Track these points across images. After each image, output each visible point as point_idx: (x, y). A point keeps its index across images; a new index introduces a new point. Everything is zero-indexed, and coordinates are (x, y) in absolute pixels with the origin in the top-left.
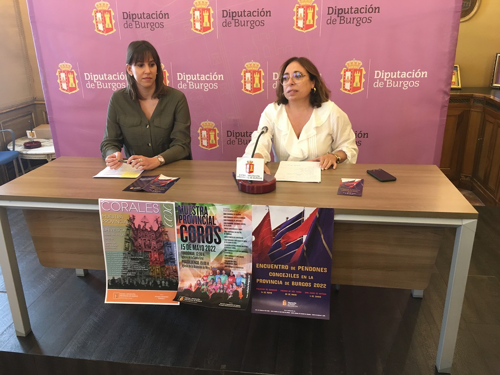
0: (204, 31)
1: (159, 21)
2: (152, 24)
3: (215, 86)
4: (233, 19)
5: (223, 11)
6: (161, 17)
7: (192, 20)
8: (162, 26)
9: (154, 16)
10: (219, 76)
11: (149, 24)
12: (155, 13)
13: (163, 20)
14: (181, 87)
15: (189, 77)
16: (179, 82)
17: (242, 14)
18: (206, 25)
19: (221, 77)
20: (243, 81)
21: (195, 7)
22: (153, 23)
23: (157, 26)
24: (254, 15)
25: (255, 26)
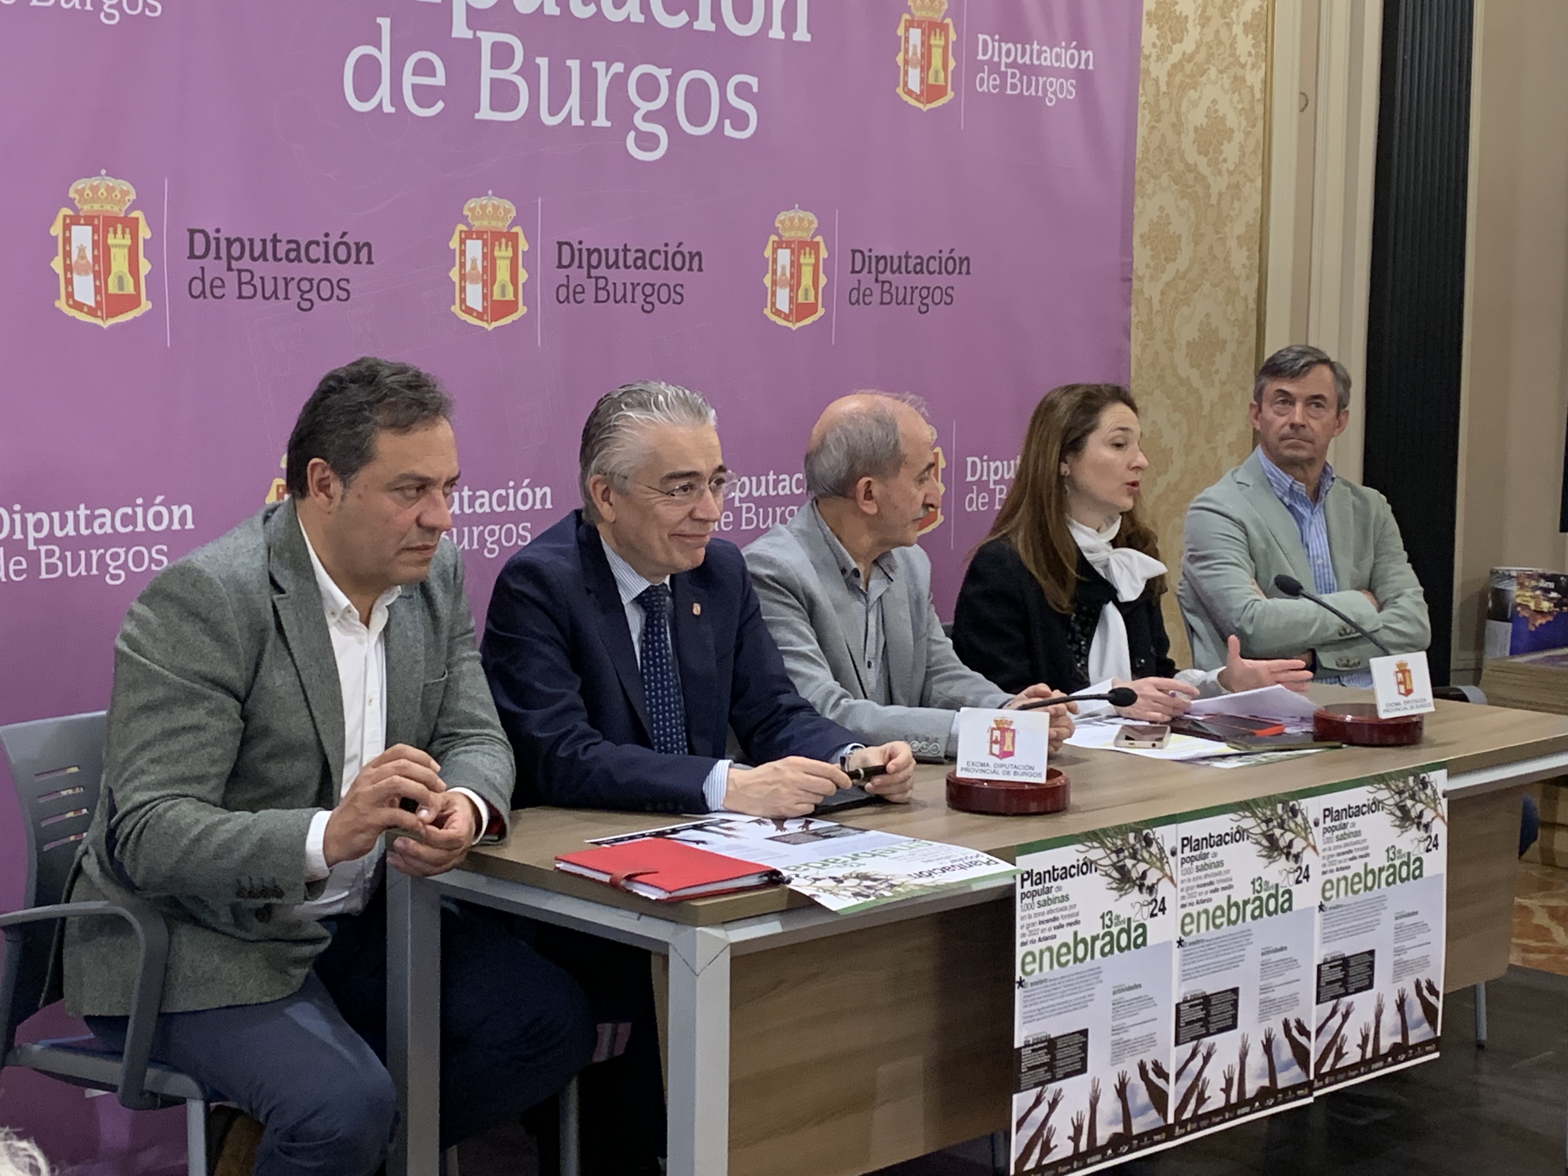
1: (334, 271)
2: (305, 286)
5: (560, 244)
6: (342, 256)
7: (454, 274)
8: (343, 295)
9: (316, 252)
11: (293, 286)
12: (322, 239)
13: (348, 270)
21: (468, 224)
22: (311, 281)
23: (326, 294)
24: (655, 264)
25: (656, 302)
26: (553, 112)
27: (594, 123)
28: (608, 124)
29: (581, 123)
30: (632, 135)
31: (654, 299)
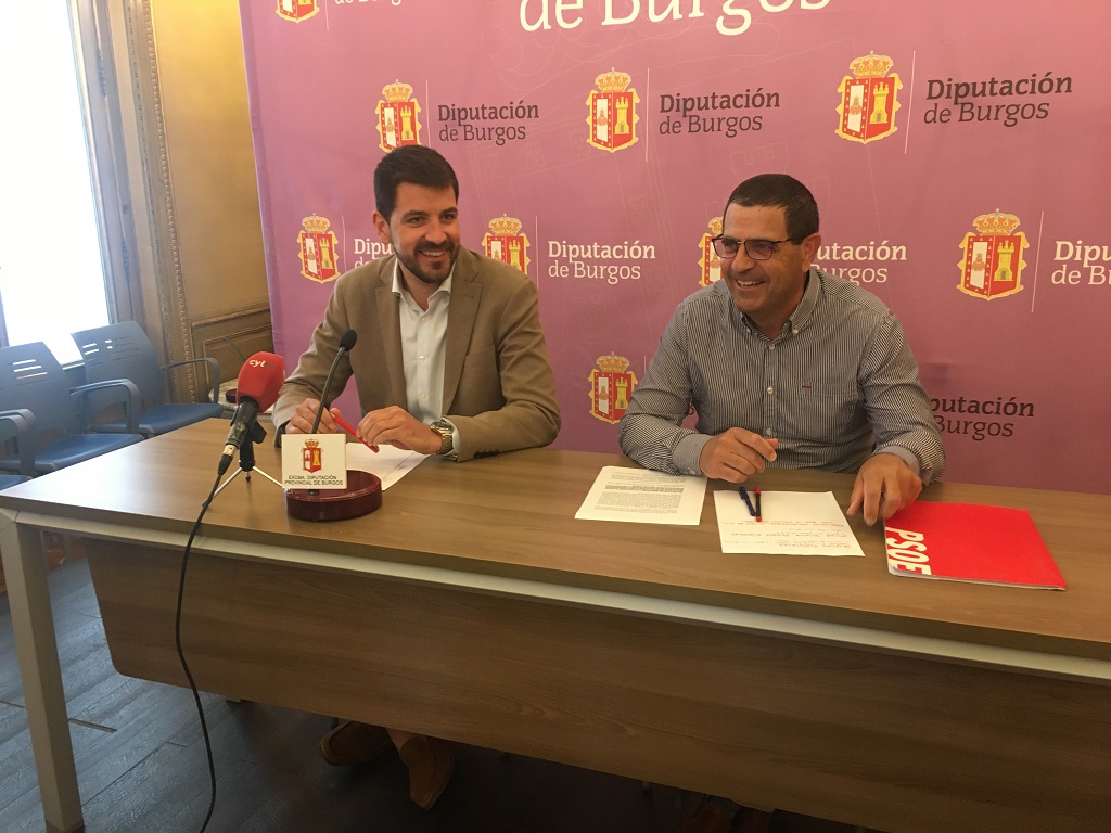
0: (616, 145)
1: (516, 123)
2: (500, 132)
3: (635, 273)
4: (685, 116)
5: (663, 97)
6: (521, 114)
7: (589, 121)
8: (521, 136)
9: (506, 113)
11: (493, 132)
12: (508, 105)
13: (524, 122)
14: (556, 273)
15: (574, 252)
16: (552, 261)
17: (709, 102)
18: (622, 130)
19: (649, 251)
20: (701, 263)
21: (598, 90)
22: (503, 129)
23: (511, 135)
24: (738, 104)
25: (738, 130)
26: (658, 12)
27: (690, 16)
28: (702, 14)
29: (681, 17)
30: (721, 19)
31: (737, 128)
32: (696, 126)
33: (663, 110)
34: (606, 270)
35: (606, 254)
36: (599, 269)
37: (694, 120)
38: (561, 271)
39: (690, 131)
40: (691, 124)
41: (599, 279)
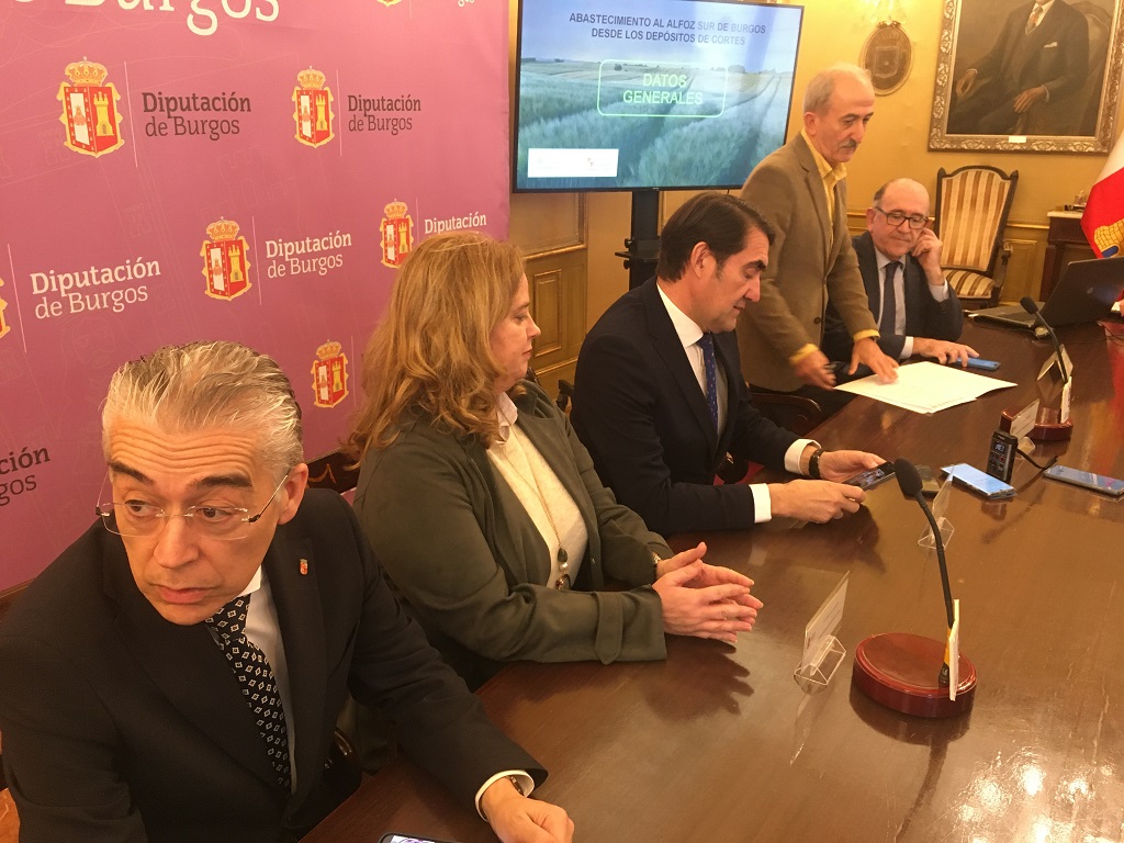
0: (100, 149)
3: (142, 294)
4: (169, 117)
10: (150, 266)
14: (46, 314)
15: (66, 282)
16: (39, 299)
17: (190, 104)
18: (105, 131)
19: (152, 268)
20: (205, 272)
32: (182, 128)
33: (146, 110)
34: (109, 297)
35: (107, 278)
36: (101, 297)
37: (179, 121)
38: (52, 308)
39: (177, 134)
40: (176, 125)
41: (103, 309)
